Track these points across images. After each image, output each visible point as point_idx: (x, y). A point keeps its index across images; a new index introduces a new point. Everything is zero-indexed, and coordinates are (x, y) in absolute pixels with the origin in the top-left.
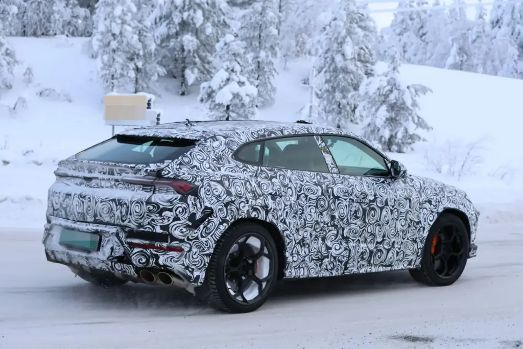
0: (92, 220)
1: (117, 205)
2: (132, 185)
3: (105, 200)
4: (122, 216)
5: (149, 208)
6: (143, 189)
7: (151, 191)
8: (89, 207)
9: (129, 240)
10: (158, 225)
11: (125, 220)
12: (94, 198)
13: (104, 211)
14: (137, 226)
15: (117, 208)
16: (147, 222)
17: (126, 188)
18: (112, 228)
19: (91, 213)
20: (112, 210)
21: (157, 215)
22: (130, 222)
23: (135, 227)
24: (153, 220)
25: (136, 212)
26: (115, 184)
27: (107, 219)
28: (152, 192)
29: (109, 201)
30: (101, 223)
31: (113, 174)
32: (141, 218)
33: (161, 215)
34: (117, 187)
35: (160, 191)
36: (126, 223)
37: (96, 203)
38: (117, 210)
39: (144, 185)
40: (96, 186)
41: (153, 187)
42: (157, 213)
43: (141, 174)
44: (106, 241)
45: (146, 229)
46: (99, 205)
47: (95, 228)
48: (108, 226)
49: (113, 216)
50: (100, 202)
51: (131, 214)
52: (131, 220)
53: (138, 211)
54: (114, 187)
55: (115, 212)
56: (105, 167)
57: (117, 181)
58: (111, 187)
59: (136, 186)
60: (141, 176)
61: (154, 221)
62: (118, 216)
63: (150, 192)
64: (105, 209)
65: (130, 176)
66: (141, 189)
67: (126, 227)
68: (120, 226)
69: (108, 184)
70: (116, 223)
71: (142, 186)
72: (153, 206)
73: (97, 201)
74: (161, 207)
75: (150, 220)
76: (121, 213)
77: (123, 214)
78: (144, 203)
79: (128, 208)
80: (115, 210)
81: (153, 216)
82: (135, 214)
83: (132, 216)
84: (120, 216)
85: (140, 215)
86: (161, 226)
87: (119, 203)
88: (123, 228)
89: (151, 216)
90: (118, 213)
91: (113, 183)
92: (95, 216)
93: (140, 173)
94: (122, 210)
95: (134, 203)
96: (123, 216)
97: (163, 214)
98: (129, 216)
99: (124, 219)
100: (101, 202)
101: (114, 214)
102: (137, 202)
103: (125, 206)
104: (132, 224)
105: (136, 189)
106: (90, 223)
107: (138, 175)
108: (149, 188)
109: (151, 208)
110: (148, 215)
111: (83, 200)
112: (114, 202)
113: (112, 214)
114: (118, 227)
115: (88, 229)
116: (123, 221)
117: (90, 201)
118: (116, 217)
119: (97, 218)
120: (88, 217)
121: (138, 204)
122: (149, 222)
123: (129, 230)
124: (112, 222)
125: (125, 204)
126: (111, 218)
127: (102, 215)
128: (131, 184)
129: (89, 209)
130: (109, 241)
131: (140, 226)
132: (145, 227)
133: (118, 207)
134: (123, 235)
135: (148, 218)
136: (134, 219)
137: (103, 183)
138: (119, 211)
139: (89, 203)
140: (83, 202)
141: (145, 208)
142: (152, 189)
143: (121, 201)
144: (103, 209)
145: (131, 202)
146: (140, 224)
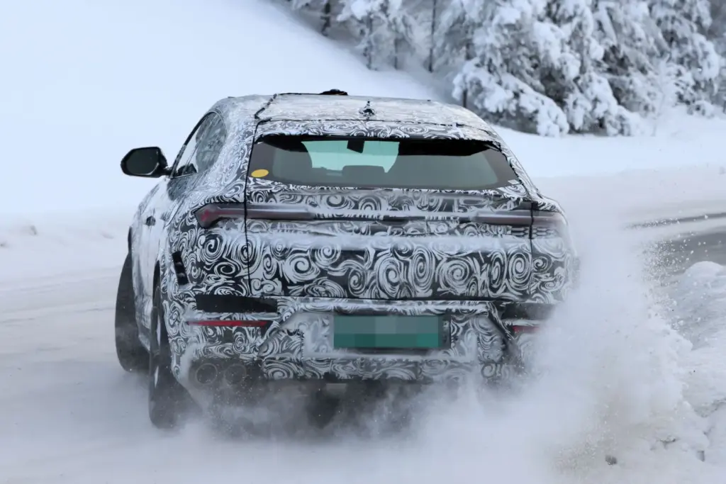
0: (430, 293)
1: (481, 264)
2: (492, 227)
3: (455, 256)
4: (492, 282)
5: (537, 263)
6: (513, 232)
7: (526, 234)
8: (421, 271)
9: (508, 322)
10: (549, 291)
11: (498, 289)
12: (431, 254)
13: (456, 278)
14: (519, 296)
15: (481, 268)
16: (535, 288)
17: (482, 232)
18: (476, 304)
19: (426, 281)
20: (472, 272)
21: (548, 275)
22: (506, 290)
23: (517, 298)
24: (543, 284)
25: (517, 272)
26: (458, 228)
27: (460, 290)
28: (528, 236)
29: (465, 257)
30: (449, 297)
31: (449, 209)
32: (526, 282)
33: (552, 275)
34: (462, 232)
35: (539, 234)
36: (500, 292)
37: (438, 262)
38: (481, 272)
39: (514, 226)
40: (419, 233)
41: (528, 228)
42: (548, 272)
43: (506, 207)
44: (461, 329)
45: (535, 299)
46: (445, 266)
47: (444, 308)
48: (467, 302)
49: (473, 283)
50: (445, 259)
51: (508, 277)
52: (509, 288)
53: (520, 270)
54: (457, 232)
55: (478, 277)
56: (435, 198)
57: (463, 221)
58: (451, 232)
59: (499, 229)
60: (505, 210)
61: (544, 286)
62: (484, 282)
63: (523, 236)
64: (458, 272)
65: (488, 212)
66: (509, 232)
67: (501, 299)
68: (489, 299)
69: (444, 228)
70: (480, 295)
71: (510, 227)
72: (543, 260)
73: (439, 258)
74: (553, 260)
75: (539, 284)
76: (490, 276)
77: (495, 277)
78: (530, 256)
79: (502, 266)
80: (479, 272)
81: (543, 277)
82: (516, 275)
83: (511, 280)
84: (487, 283)
85: (524, 278)
86: (552, 293)
87: (486, 259)
88: (497, 302)
89: (540, 278)
90: (483, 278)
91: (454, 225)
92: (435, 285)
93: (504, 205)
94: (493, 272)
95: (513, 257)
96: (494, 282)
97: (555, 273)
98: (505, 281)
99: (495, 286)
100: (449, 260)
101: (476, 280)
102: (519, 256)
103: (497, 264)
104: (512, 293)
105: (500, 233)
106: (425, 299)
107: (500, 209)
108: (522, 229)
109: (541, 263)
110: (536, 276)
111: (408, 259)
112: (475, 259)
113: (472, 281)
114: (487, 302)
115: (428, 311)
116: (494, 290)
117: (423, 260)
118: (480, 284)
119: (439, 290)
120: (418, 289)
121: (519, 259)
122: (537, 288)
123: (507, 305)
124: (473, 293)
125: (498, 260)
126: (469, 287)
127: (451, 283)
128: (490, 224)
129: (421, 275)
130: (466, 327)
131: (525, 295)
132: (533, 297)
133: (484, 266)
134: (496, 315)
135: (536, 281)
136: (513, 284)
137: (433, 227)
138: (485, 274)
139: (421, 264)
140: (407, 264)
141: (531, 265)
142: (528, 232)
143: (489, 256)
144: (453, 273)
145: (507, 256)
146: (524, 292)
